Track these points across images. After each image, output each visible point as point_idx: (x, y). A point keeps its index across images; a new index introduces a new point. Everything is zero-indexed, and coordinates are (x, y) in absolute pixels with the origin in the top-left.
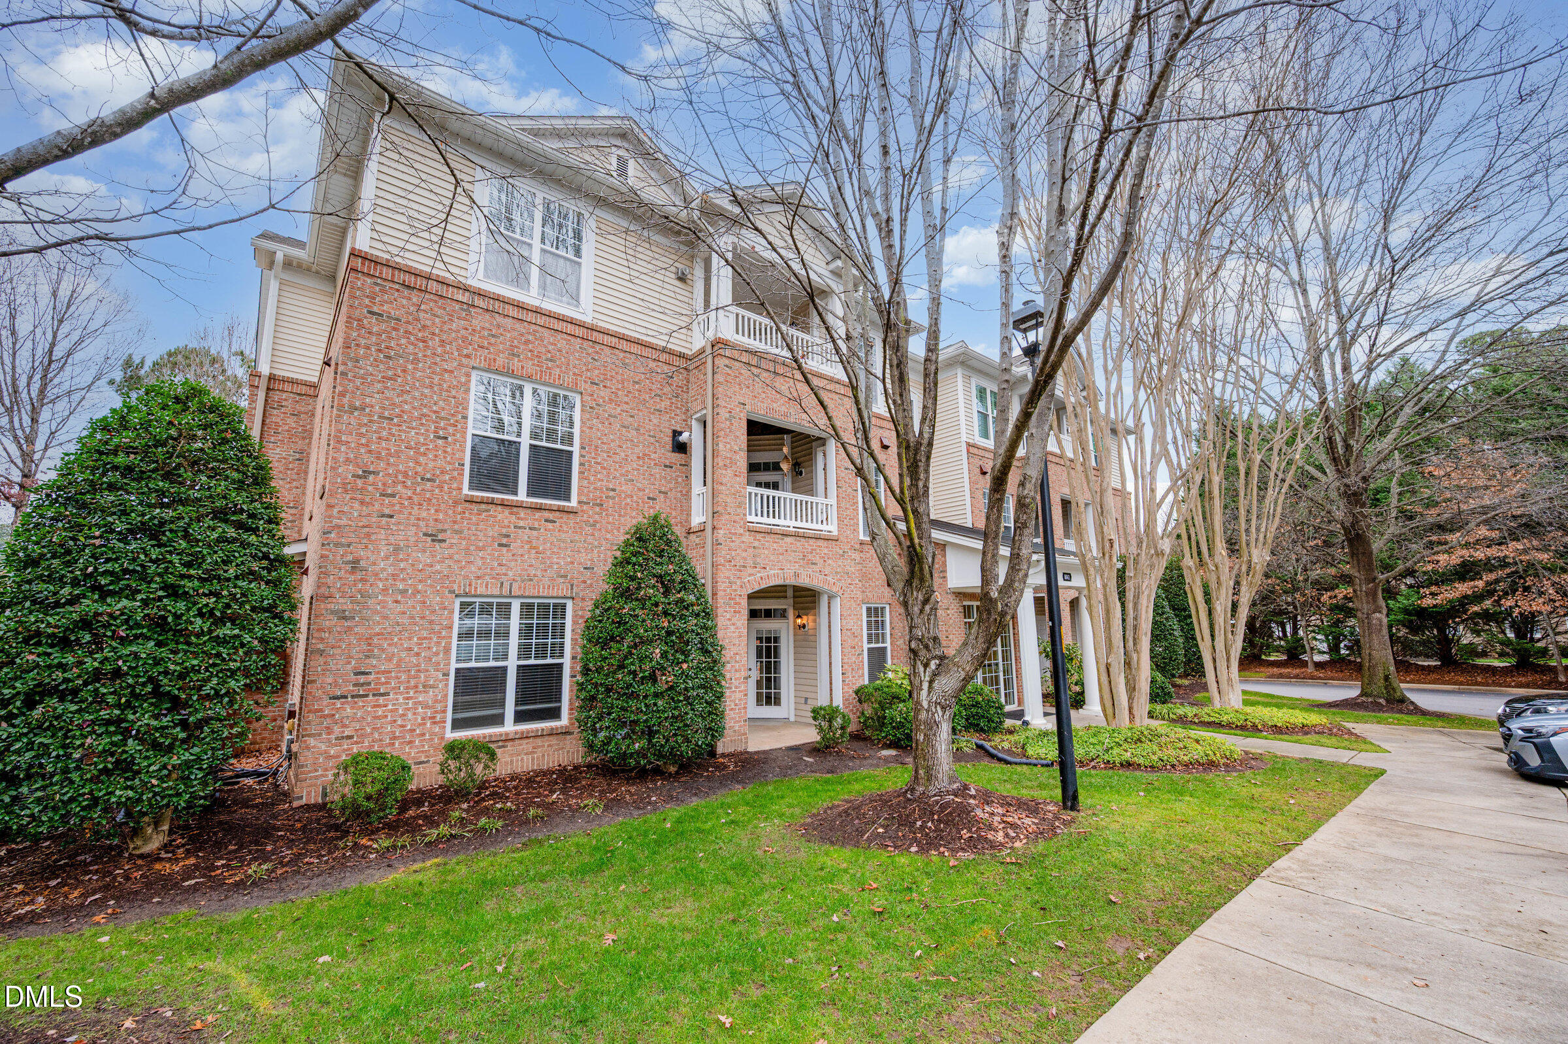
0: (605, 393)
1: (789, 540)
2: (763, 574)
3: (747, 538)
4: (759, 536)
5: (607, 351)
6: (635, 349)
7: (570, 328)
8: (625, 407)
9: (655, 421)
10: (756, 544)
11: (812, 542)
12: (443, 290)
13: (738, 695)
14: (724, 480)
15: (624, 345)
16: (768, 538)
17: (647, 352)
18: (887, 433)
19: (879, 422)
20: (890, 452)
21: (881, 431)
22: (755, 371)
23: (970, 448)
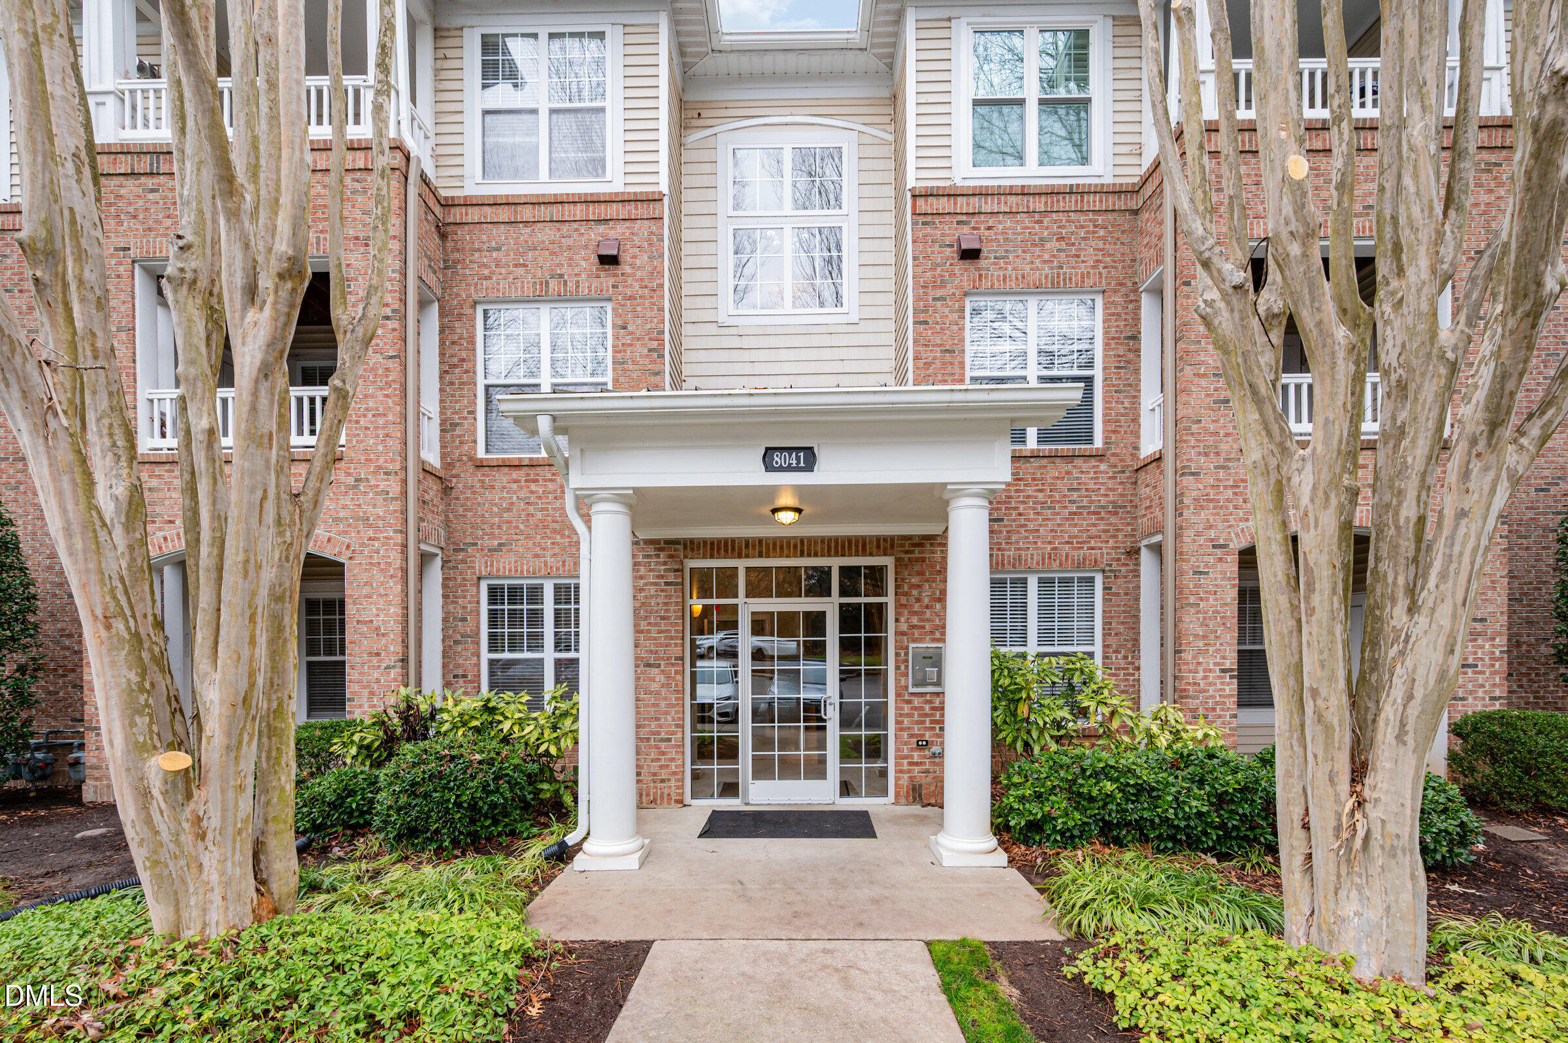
18: (620, 230)
19: (594, 212)
20: (628, 269)
21: (601, 228)
22: (150, 182)
23: (921, 202)
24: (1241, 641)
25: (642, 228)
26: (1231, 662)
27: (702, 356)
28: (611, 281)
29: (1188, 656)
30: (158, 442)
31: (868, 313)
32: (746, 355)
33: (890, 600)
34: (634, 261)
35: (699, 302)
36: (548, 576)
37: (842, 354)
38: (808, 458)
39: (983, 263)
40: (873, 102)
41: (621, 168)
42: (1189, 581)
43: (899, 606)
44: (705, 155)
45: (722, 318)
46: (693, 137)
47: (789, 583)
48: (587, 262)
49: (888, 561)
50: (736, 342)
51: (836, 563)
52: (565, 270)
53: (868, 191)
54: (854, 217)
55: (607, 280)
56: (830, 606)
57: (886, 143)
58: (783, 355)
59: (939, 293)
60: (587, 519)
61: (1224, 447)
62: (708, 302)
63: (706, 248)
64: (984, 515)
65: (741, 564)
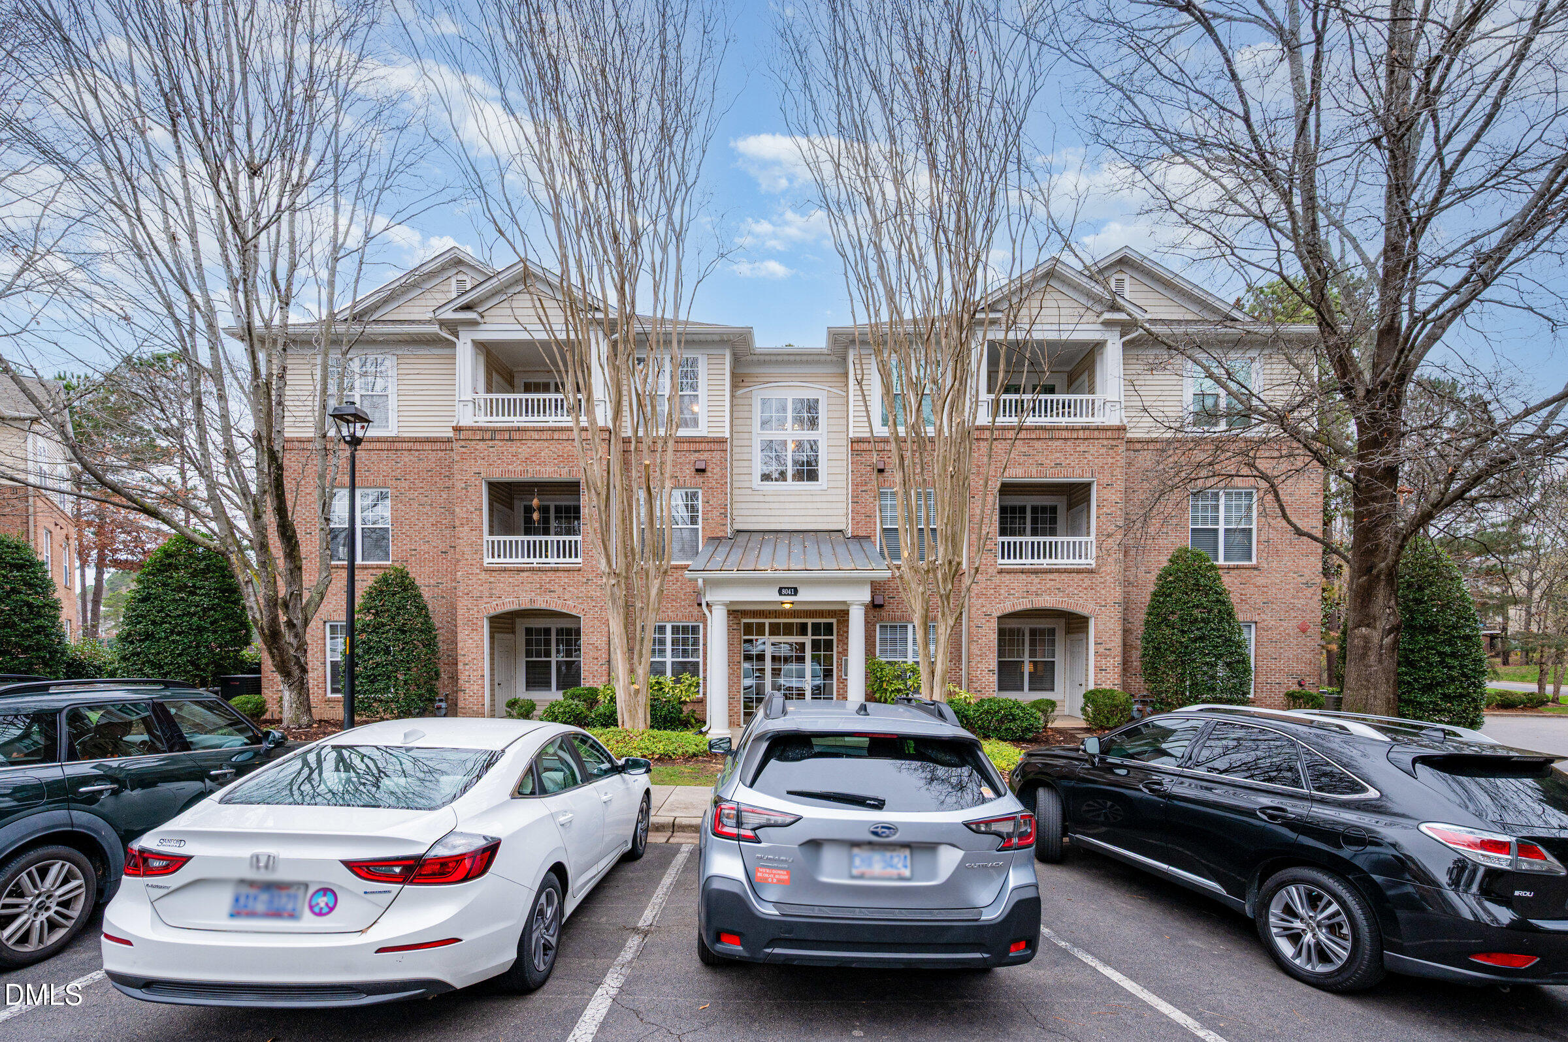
0: (405, 484)
1: (525, 574)
2: (499, 602)
3: (483, 576)
4: (494, 574)
5: (406, 453)
6: (427, 446)
7: (379, 446)
8: (421, 491)
9: (445, 496)
10: (492, 579)
11: (549, 574)
12: (301, 446)
13: (476, 687)
14: (461, 535)
15: (418, 446)
16: (503, 574)
17: (438, 446)
18: (705, 456)
19: (693, 447)
20: (710, 474)
21: (697, 455)
22: (490, 443)
23: (855, 445)
24: (999, 657)
25: (717, 455)
26: (994, 665)
27: (744, 505)
28: (701, 480)
29: (973, 664)
30: (491, 560)
31: (832, 484)
32: (767, 505)
33: (834, 637)
34: (714, 472)
35: (742, 477)
36: (669, 621)
37: (819, 505)
38: (795, 591)
39: (886, 474)
40: (834, 375)
41: (706, 424)
42: (974, 630)
43: (838, 640)
44: (746, 402)
45: (754, 486)
46: (740, 392)
47: (788, 630)
48: (689, 471)
49: (834, 621)
50: (761, 499)
51: (810, 621)
52: (678, 474)
53: (832, 421)
54: (825, 434)
55: (699, 479)
56: (807, 640)
57: (842, 397)
58: (787, 505)
59: (864, 488)
60: (711, 612)
61: (990, 571)
62: (746, 477)
63: (746, 450)
64: (863, 612)
65: (767, 621)
